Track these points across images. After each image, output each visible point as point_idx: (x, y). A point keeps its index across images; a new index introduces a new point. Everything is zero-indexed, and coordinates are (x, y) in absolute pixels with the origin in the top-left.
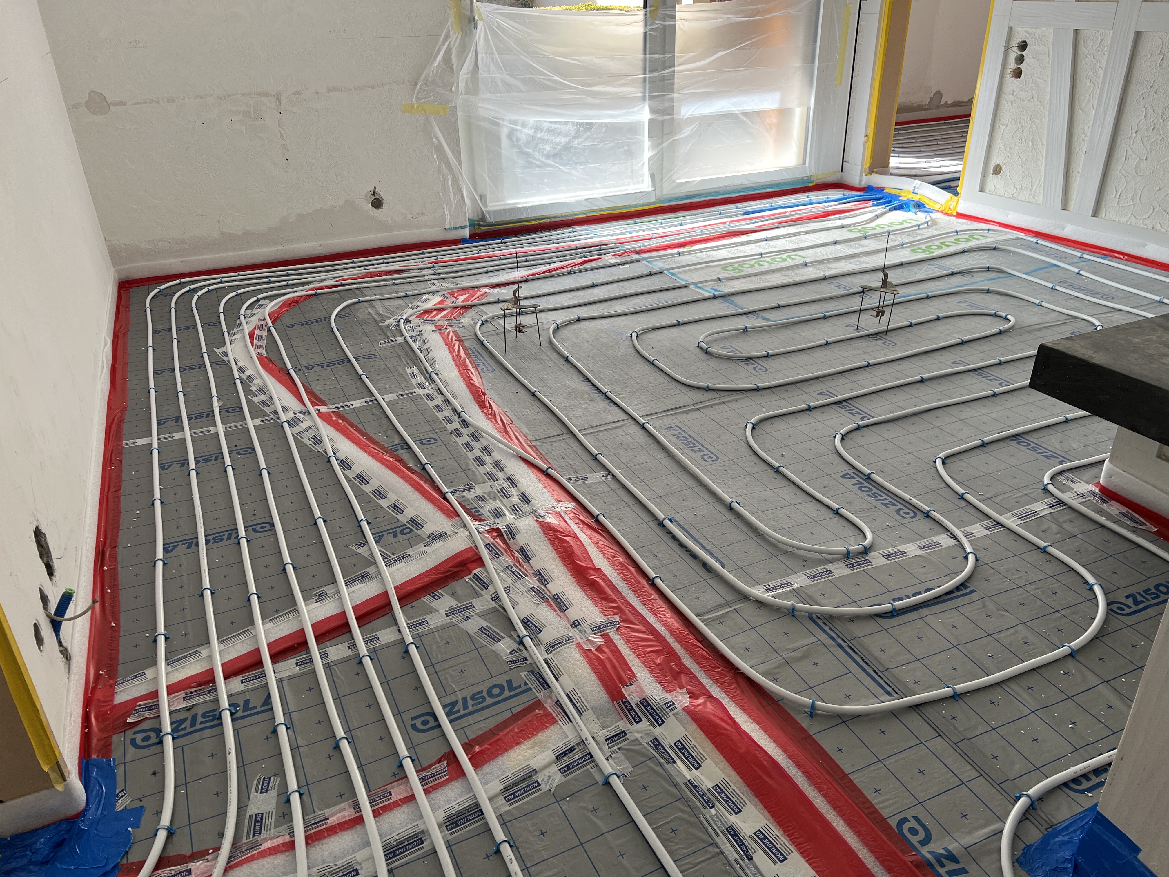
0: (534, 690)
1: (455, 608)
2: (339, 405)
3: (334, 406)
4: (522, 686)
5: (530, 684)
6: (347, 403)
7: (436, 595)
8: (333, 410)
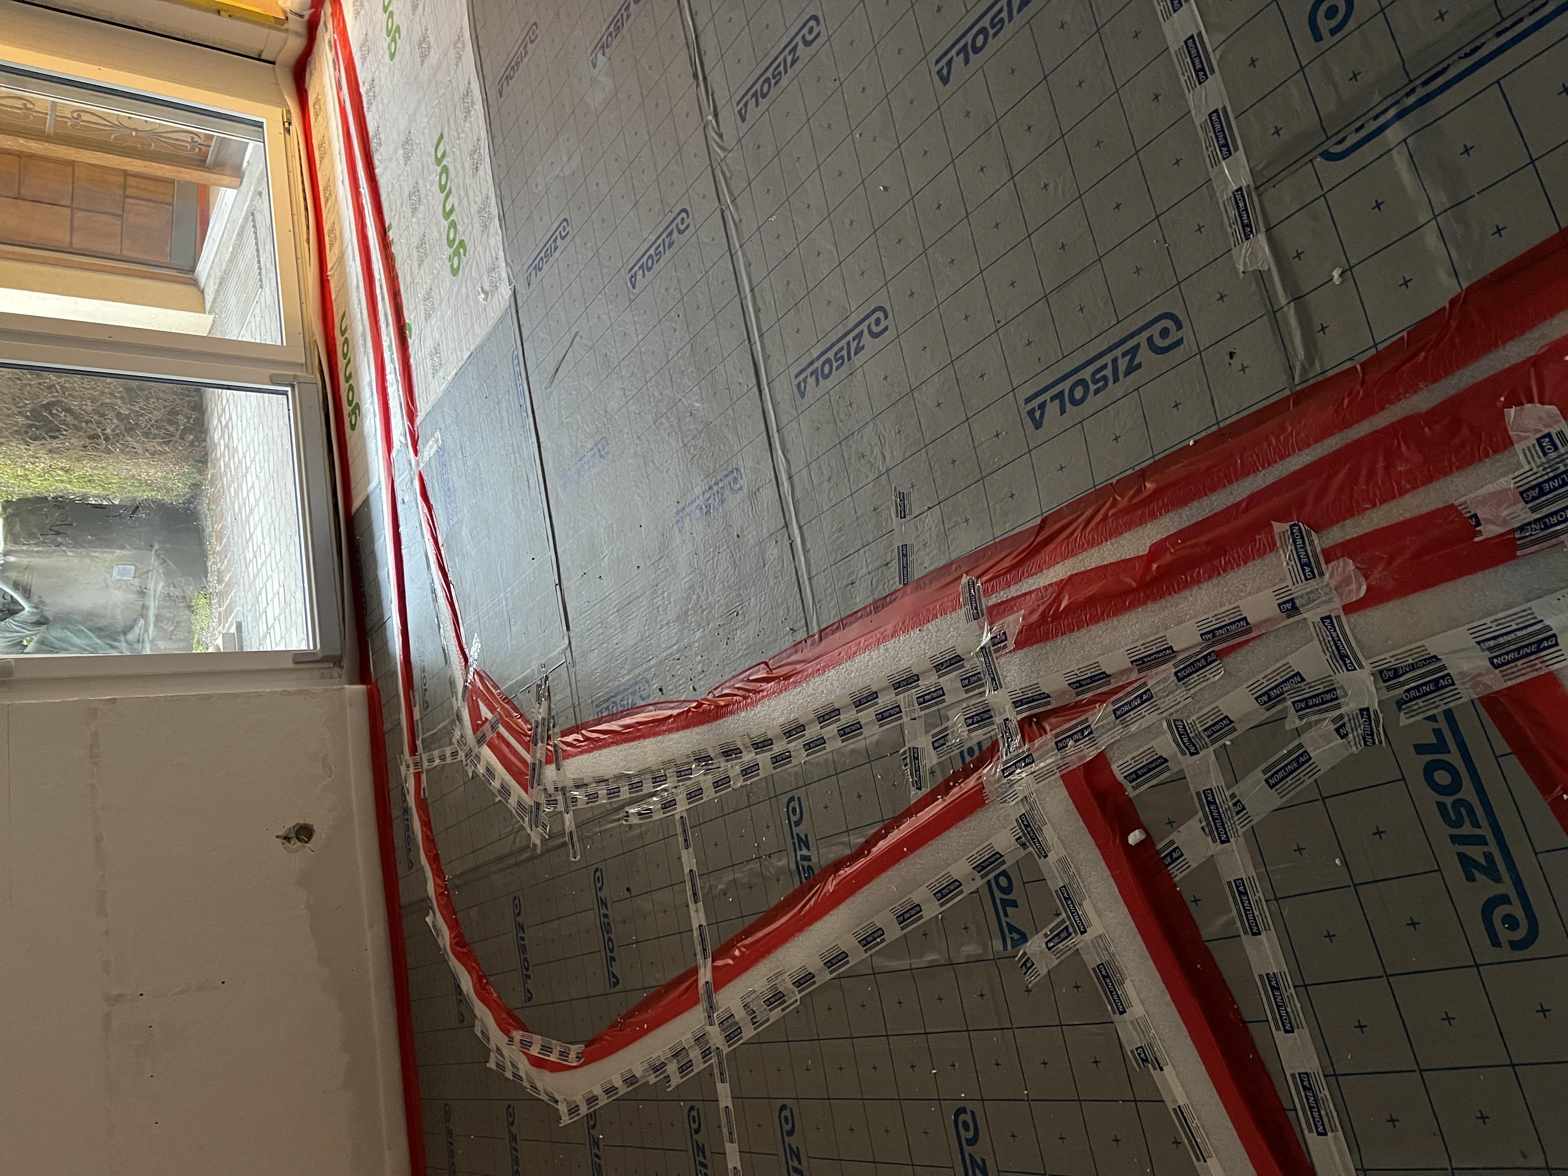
0: (1451, 705)
1: (1208, 824)
2: (698, 948)
3: (699, 956)
4: (1436, 726)
5: (1434, 712)
6: (696, 934)
7: (1170, 854)
8: (710, 960)
